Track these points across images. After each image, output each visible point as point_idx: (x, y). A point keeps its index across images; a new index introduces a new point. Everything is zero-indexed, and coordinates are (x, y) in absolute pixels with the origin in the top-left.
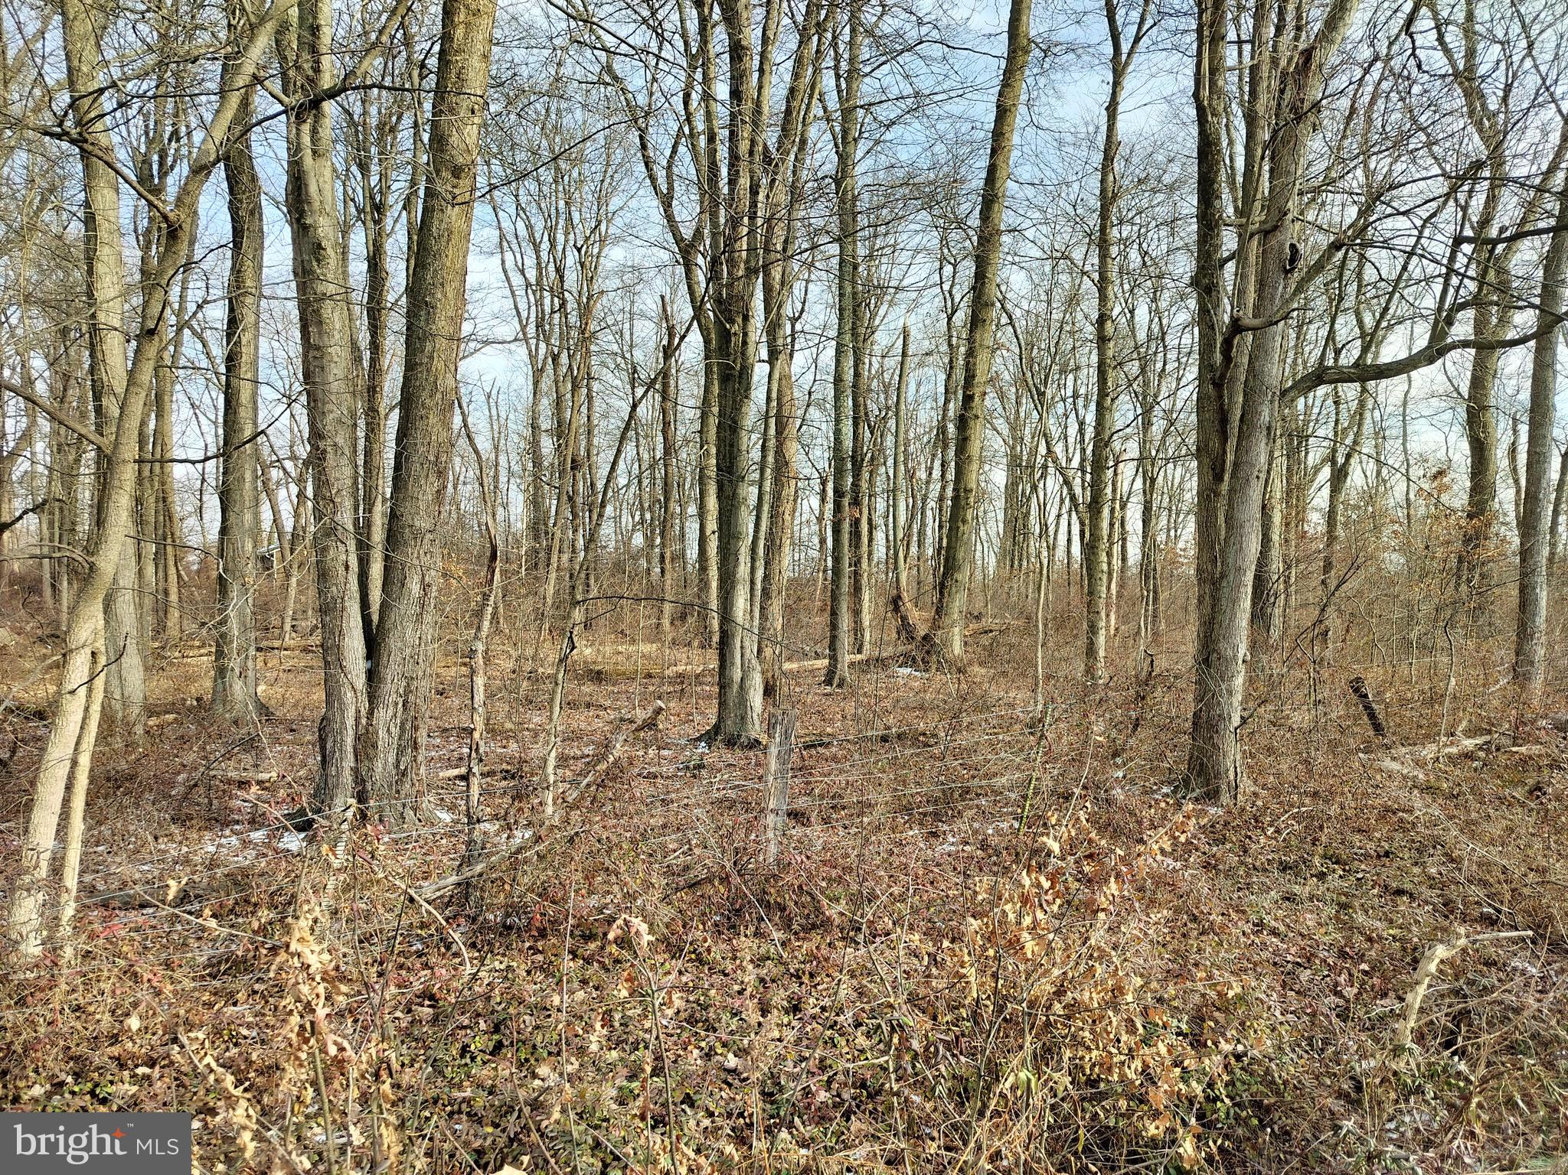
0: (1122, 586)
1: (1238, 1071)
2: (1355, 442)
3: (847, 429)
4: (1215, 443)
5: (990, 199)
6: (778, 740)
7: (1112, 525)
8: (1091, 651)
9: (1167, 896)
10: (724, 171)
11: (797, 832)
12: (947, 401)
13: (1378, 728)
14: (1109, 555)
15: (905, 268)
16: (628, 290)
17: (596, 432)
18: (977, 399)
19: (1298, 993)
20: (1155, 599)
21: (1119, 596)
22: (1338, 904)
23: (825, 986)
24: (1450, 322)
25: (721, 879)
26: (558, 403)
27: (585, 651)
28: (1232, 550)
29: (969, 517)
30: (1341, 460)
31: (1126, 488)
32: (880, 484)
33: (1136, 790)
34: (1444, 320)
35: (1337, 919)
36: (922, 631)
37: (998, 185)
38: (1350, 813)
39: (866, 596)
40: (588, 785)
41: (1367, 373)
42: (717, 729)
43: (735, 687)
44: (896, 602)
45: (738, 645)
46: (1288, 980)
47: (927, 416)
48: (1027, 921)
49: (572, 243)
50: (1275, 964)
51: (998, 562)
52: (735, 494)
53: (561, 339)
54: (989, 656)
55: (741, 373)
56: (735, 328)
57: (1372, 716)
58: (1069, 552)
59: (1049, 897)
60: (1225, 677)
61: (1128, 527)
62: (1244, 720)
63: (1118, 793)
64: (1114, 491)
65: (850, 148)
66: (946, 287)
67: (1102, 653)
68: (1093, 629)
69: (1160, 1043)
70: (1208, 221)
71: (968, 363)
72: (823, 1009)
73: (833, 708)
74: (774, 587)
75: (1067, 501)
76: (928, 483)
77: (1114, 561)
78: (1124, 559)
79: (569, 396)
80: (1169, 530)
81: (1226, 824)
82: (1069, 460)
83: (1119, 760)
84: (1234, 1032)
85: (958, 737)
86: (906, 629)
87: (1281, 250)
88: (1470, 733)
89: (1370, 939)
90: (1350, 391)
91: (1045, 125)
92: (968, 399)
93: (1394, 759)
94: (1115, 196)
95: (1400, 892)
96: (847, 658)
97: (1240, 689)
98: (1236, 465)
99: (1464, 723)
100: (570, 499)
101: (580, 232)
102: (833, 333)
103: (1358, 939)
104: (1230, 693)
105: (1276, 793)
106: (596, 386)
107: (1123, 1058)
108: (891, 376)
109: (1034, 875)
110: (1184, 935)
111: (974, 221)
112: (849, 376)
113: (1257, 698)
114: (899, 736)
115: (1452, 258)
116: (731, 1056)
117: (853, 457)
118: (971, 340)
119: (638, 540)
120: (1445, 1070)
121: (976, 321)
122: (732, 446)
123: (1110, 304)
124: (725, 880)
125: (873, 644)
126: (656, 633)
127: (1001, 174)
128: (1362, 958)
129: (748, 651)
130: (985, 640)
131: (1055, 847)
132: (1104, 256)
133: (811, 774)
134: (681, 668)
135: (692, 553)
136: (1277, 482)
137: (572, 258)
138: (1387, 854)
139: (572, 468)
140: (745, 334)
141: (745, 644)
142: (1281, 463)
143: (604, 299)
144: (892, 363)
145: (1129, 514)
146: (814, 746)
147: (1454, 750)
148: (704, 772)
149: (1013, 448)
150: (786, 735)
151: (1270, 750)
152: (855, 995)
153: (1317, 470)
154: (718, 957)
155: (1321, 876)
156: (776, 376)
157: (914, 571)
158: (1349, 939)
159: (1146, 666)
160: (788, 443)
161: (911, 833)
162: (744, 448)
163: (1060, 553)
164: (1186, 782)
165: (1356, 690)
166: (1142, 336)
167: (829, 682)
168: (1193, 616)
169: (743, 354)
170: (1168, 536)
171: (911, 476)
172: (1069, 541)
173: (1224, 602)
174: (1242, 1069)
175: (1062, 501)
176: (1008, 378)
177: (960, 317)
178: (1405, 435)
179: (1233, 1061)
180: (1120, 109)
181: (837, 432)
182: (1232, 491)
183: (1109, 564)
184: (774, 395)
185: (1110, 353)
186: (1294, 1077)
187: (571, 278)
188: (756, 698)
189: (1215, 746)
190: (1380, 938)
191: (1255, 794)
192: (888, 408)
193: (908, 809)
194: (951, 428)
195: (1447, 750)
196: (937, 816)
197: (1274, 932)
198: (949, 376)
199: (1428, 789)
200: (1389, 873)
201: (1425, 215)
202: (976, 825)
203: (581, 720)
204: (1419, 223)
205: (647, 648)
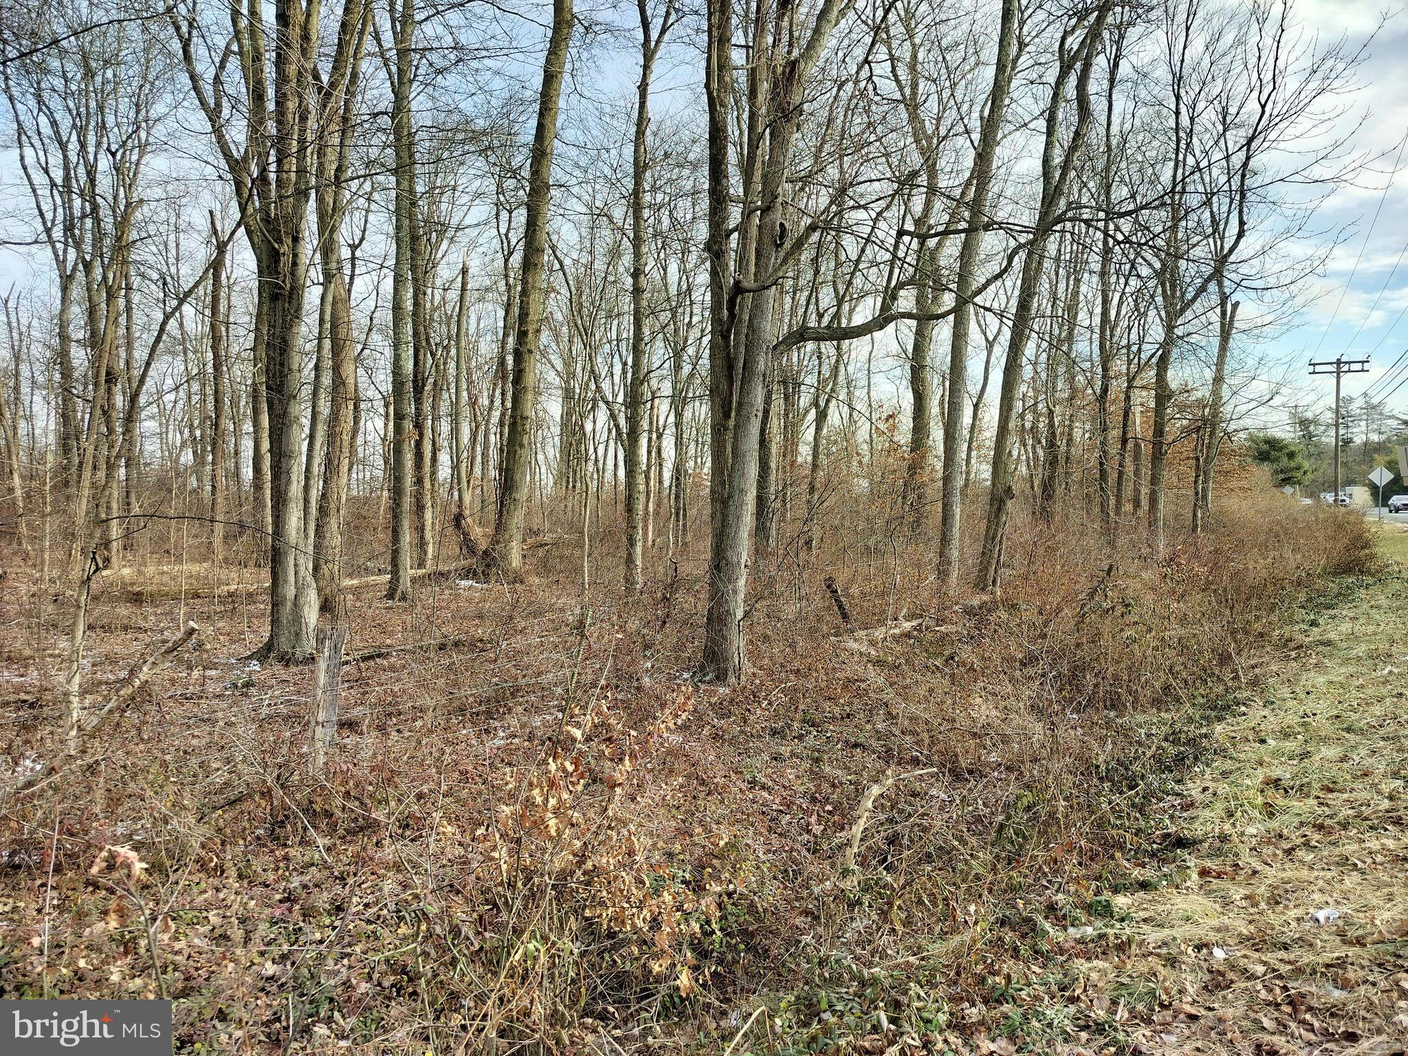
0: (658, 504)
1: (729, 907)
2: (833, 390)
3: (408, 354)
4: (724, 386)
5: (540, 153)
6: (327, 654)
7: (649, 452)
8: (630, 560)
9: (683, 766)
10: (271, 92)
11: (351, 740)
12: (506, 335)
13: (845, 616)
14: (647, 478)
15: (465, 208)
16: (172, 202)
17: (136, 345)
18: (530, 335)
19: (780, 835)
20: (685, 515)
21: (657, 513)
22: (812, 759)
23: (369, 884)
24: (894, 297)
25: (262, 794)
26: (92, 312)
27: (122, 571)
28: (736, 475)
29: (526, 442)
30: (822, 404)
31: (661, 422)
32: (444, 408)
33: (663, 677)
34: (891, 295)
35: (811, 771)
36: (483, 545)
37: (546, 143)
38: (823, 684)
39: (428, 515)
40: (111, 712)
41: (840, 334)
42: (269, 647)
43: (289, 605)
44: (458, 519)
45: (292, 563)
46: (773, 825)
47: (487, 348)
48: (552, 802)
49: (105, 146)
50: (764, 813)
51: (555, 483)
52: (285, 413)
53: (93, 246)
54: (545, 568)
55: (291, 294)
56: (284, 249)
57: (841, 607)
58: (615, 475)
59: (574, 779)
60: (732, 580)
61: (664, 455)
62: (746, 614)
63: (646, 681)
64: (651, 423)
65: (405, 88)
66: (503, 231)
67: (639, 562)
68: (631, 542)
69: (665, 893)
70: (718, 198)
71: (522, 302)
72: (367, 905)
73: (395, 620)
74: (333, 506)
75: (614, 431)
76: (490, 409)
77: (652, 483)
78: (661, 482)
79: (103, 306)
80: (696, 457)
81: (732, 701)
82: (615, 395)
83: (648, 653)
84: (727, 875)
85: (513, 640)
86: (468, 545)
87: (773, 228)
88: (910, 617)
89: (834, 786)
90: (828, 348)
91: (586, 93)
92: (522, 335)
93: (856, 640)
94: (646, 166)
95: (856, 745)
96: (409, 572)
97: (743, 589)
98: (740, 404)
99: (905, 610)
100: (104, 413)
101: (114, 138)
102: (391, 262)
103: (825, 787)
104: (735, 592)
105: (770, 673)
106: (136, 298)
107: (634, 910)
108: (451, 307)
109: (559, 761)
110: (694, 797)
111: (526, 173)
112: (409, 305)
113: (754, 597)
114: (456, 644)
115: (896, 246)
116: (269, 964)
117: (414, 382)
118: (524, 282)
119: (187, 457)
120: (877, 884)
121: (529, 265)
122: (282, 365)
123: (643, 261)
124: (267, 794)
125: (436, 558)
126: (206, 554)
127: (549, 134)
128: (827, 800)
129: (302, 569)
130: (541, 553)
131: (578, 734)
132: (637, 217)
133: (367, 684)
134: (233, 588)
135: (248, 473)
136: (775, 420)
137: (104, 163)
138: (848, 716)
139: (106, 381)
140: (295, 256)
141: (299, 564)
142: (778, 404)
143: (145, 208)
144: (454, 295)
145: (664, 444)
146: (371, 657)
147: (897, 631)
148: (252, 689)
149: (567, 382)
150: (336, 648)
151: (766, 638)
152: (400, 888)
153: (807, 412)
154: (259, 870)
155: (800, 737)
156: (330, 298)
157: (478, 491)
158: (818, 787)
159: (671, 572)
160: (345, 365)
161: (464, 732)
162: (295, 367)
163: (609, 475)
164: (702, 668)
165: (829, 587)
166: (673, 290)
167: (390, 596)
168: (708, 530)
169: (293, 274)
170: (696, 462)
171: (473, 403)
172: (616, 465)
173: (730, 518)
174: (733, 904)
175: (610, 431)
176: (561, 319)
177: (517, 259)
178: (869, 386)
179: (725, 899)
180: (650, 89)
181: (397, 358)
182: (737, 426)
183: (647, 484)
184: (328, 317)
185: (644, 303)
186: (772, 905)
187: (104, 183)
188: (311, 615)
189: (724, 637)
190: (841, 784)
191: (754, 674)
192: (450, 339)
193: (462, 710)
194: (510, 360)
195: (892, 632)
196: (489, 714)
197: (763, 787)
198: (507, 313)
199: (878, 663)
200: (848, 731)
201: (878, 210)
202: (525, 719)
203: (116, 644)
204: (874, 215)
205: (196, 568)
